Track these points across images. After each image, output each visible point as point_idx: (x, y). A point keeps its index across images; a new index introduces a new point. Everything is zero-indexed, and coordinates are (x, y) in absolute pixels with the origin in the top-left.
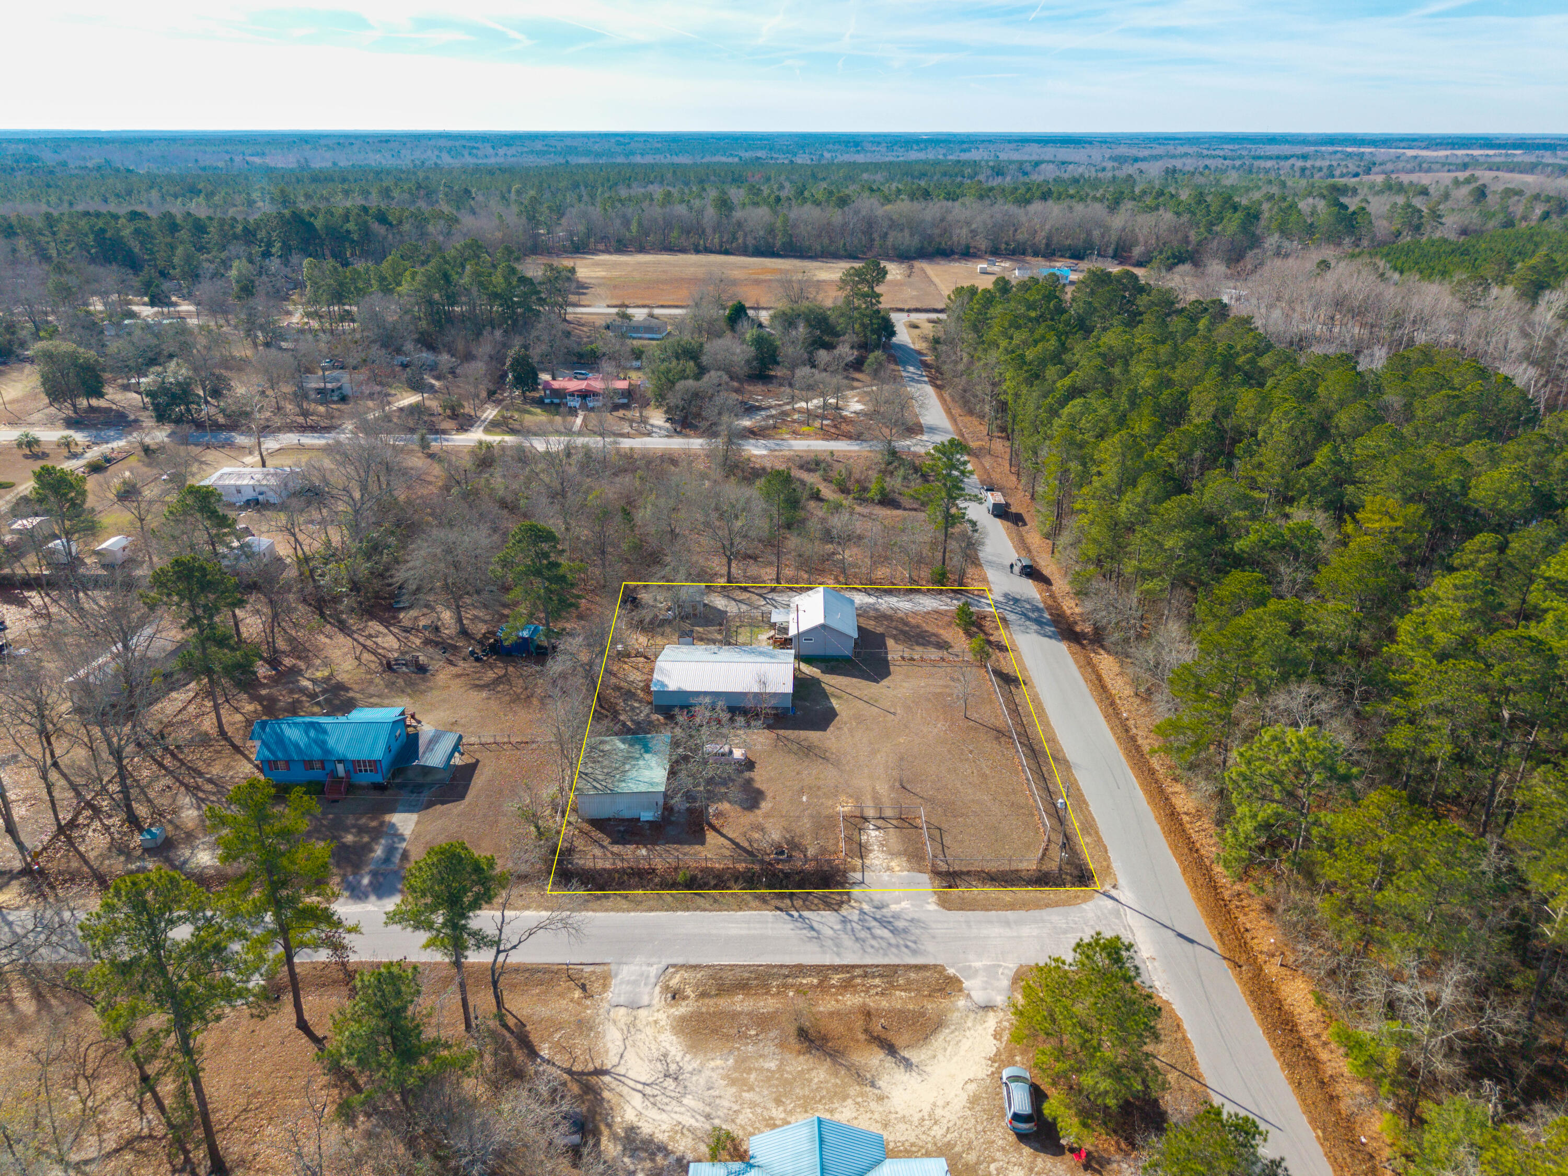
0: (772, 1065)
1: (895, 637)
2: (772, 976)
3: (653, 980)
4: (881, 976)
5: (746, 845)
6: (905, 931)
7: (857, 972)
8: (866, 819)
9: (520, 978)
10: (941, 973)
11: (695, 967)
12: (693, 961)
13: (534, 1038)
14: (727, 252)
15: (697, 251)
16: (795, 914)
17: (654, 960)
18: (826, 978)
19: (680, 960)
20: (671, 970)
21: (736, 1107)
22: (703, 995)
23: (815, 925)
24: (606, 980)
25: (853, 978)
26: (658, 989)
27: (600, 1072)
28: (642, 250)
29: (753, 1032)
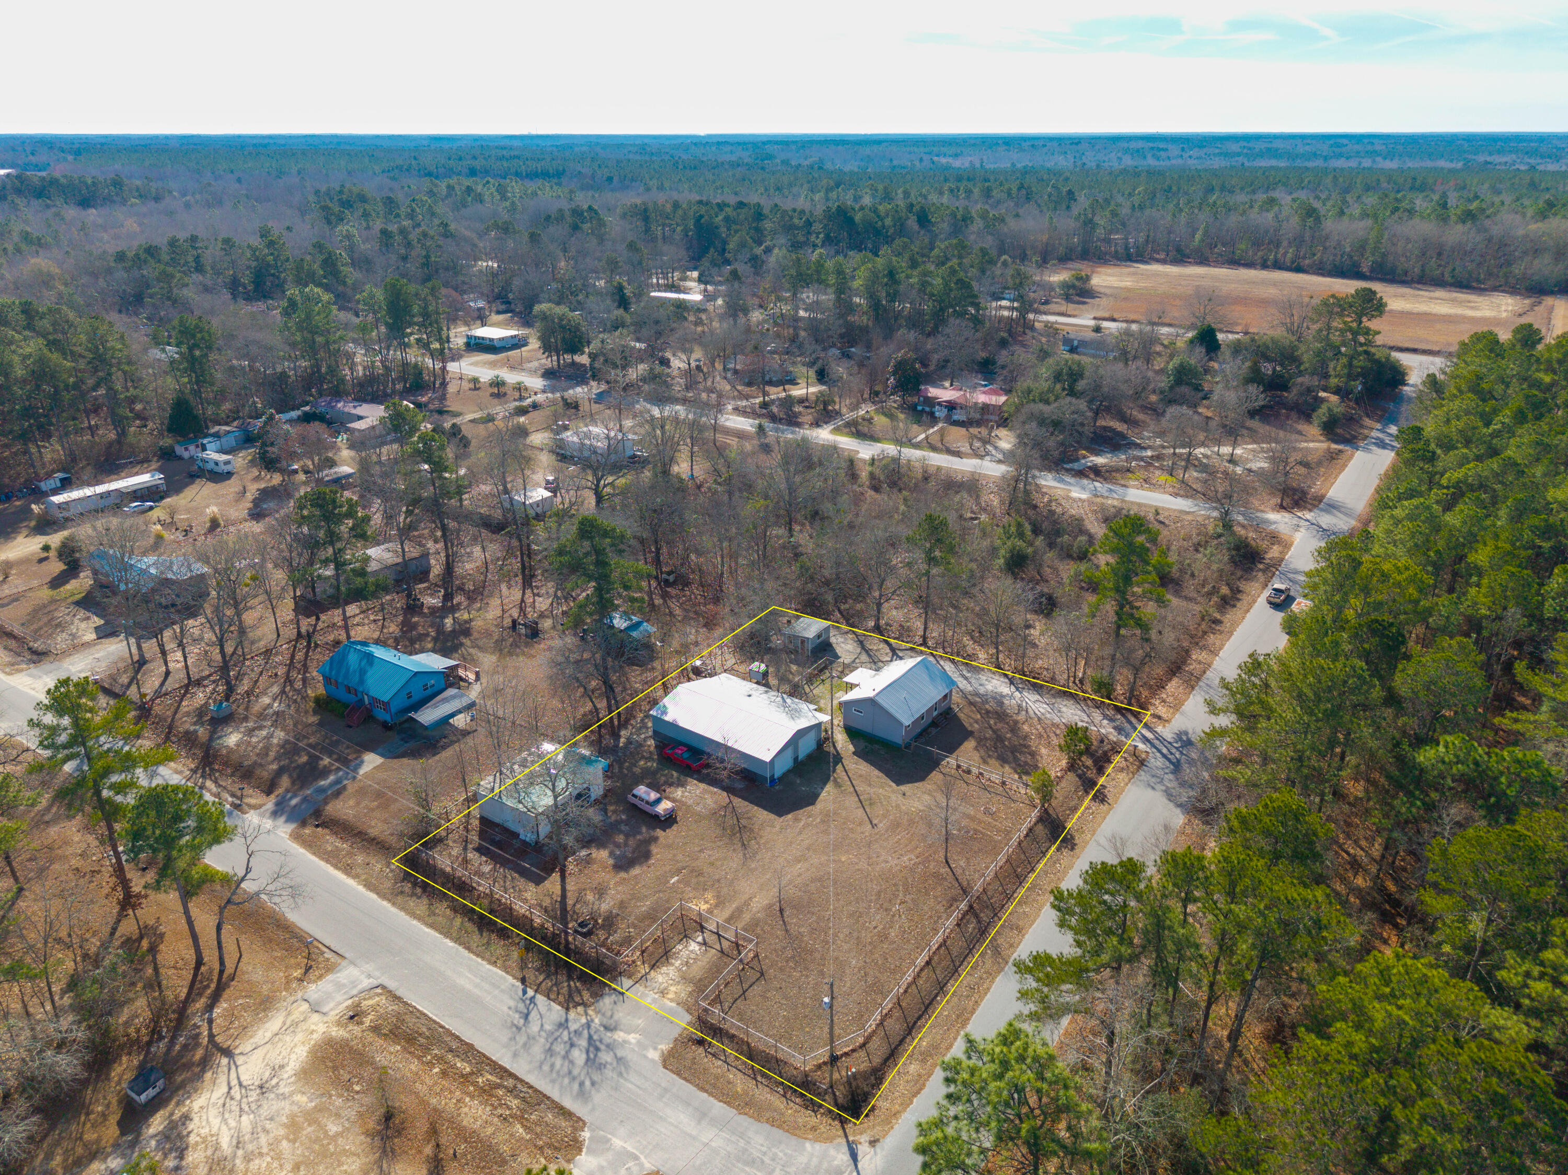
0: (333, 1128)
1: (981, 742)
2: (440, 1042)
3: (355, 992)
4: (524, 1100)
5: (570, 902)
6: (601, 1067)
7: (510, 1083)
8: (702, 928)
9: (282, 935)
10: (575, 1129)
11: (397, 998)
12: (399, 993)
13: (227, 993)
14: (1299, 270)
15: (1265, 266)
16: (530, 992)
17: (377, 974)
18: (479, 1073)
19: (391, 985)
20: (379, 991)
21: (265, 1150)
22: (375, 1029)
23: (534, 1015)
24: (330, 968)
25: (498, 1086)
26: (350, 1002)
27: (227, 1052)
28: (1203, 261)
29: (357, 1088)
